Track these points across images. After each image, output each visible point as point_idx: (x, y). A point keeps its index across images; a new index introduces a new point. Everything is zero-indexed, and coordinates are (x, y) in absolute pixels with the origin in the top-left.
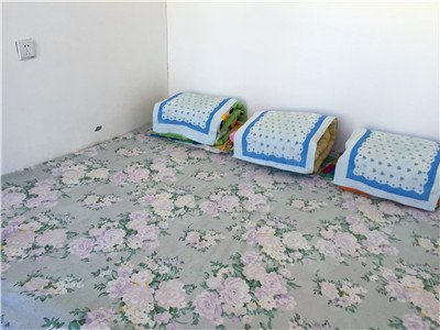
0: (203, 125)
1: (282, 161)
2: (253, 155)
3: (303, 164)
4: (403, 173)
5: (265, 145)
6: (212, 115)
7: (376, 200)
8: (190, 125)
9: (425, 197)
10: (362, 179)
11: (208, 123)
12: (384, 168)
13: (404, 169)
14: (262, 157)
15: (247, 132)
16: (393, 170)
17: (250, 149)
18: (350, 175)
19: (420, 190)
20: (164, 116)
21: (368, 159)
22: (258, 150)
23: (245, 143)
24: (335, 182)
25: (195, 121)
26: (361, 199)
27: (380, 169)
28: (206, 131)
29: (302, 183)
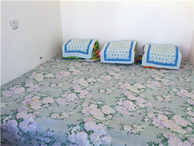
0: (85, 51)
1: (121, 60)
2: (109, 60)
3: (130, 60)
4: (167, 57)
5: (114, 55)
6: (89, 46)
7: (158, 69)
8: (80, 52)
9: (175, 65)
10: (152, 62)
11: (88, 50)
12: (160, 57)
13: (167, 56)
14: (113, 60)
15: (105, 51)
16: (163, 57)
17: (107, 57)
18: (148, 61)
19: (173, 63)
20: (68, 50)
21: (154, 54)
22: (111, 57)
23: (105, 56)
24: (142, 65)
25: (82, 50)
26: (153, 70)
27: (158, 57)
28: (87, 53)
29: (130, 67)
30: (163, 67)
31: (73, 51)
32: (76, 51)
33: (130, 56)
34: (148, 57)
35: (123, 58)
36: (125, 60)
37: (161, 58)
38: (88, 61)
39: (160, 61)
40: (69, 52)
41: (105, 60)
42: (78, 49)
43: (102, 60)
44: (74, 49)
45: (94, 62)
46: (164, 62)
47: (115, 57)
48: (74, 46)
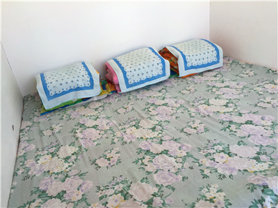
30: (205, 70)
31: (64, 93)
32: (71, 90)
33: (164, 69)
34: (185, 62)
35: (155, 74)
36: (159, 76)
37: (201, 57)
38: (96, 99)
39: (200, 63)
40: (56, 95)
41: (127, 88)
42: (73, 85)
43: (124, 89)
44: (66, 88)
45: (108, 96)
46: (205, 62)
47: (144, 78)
48: (63, 82)
